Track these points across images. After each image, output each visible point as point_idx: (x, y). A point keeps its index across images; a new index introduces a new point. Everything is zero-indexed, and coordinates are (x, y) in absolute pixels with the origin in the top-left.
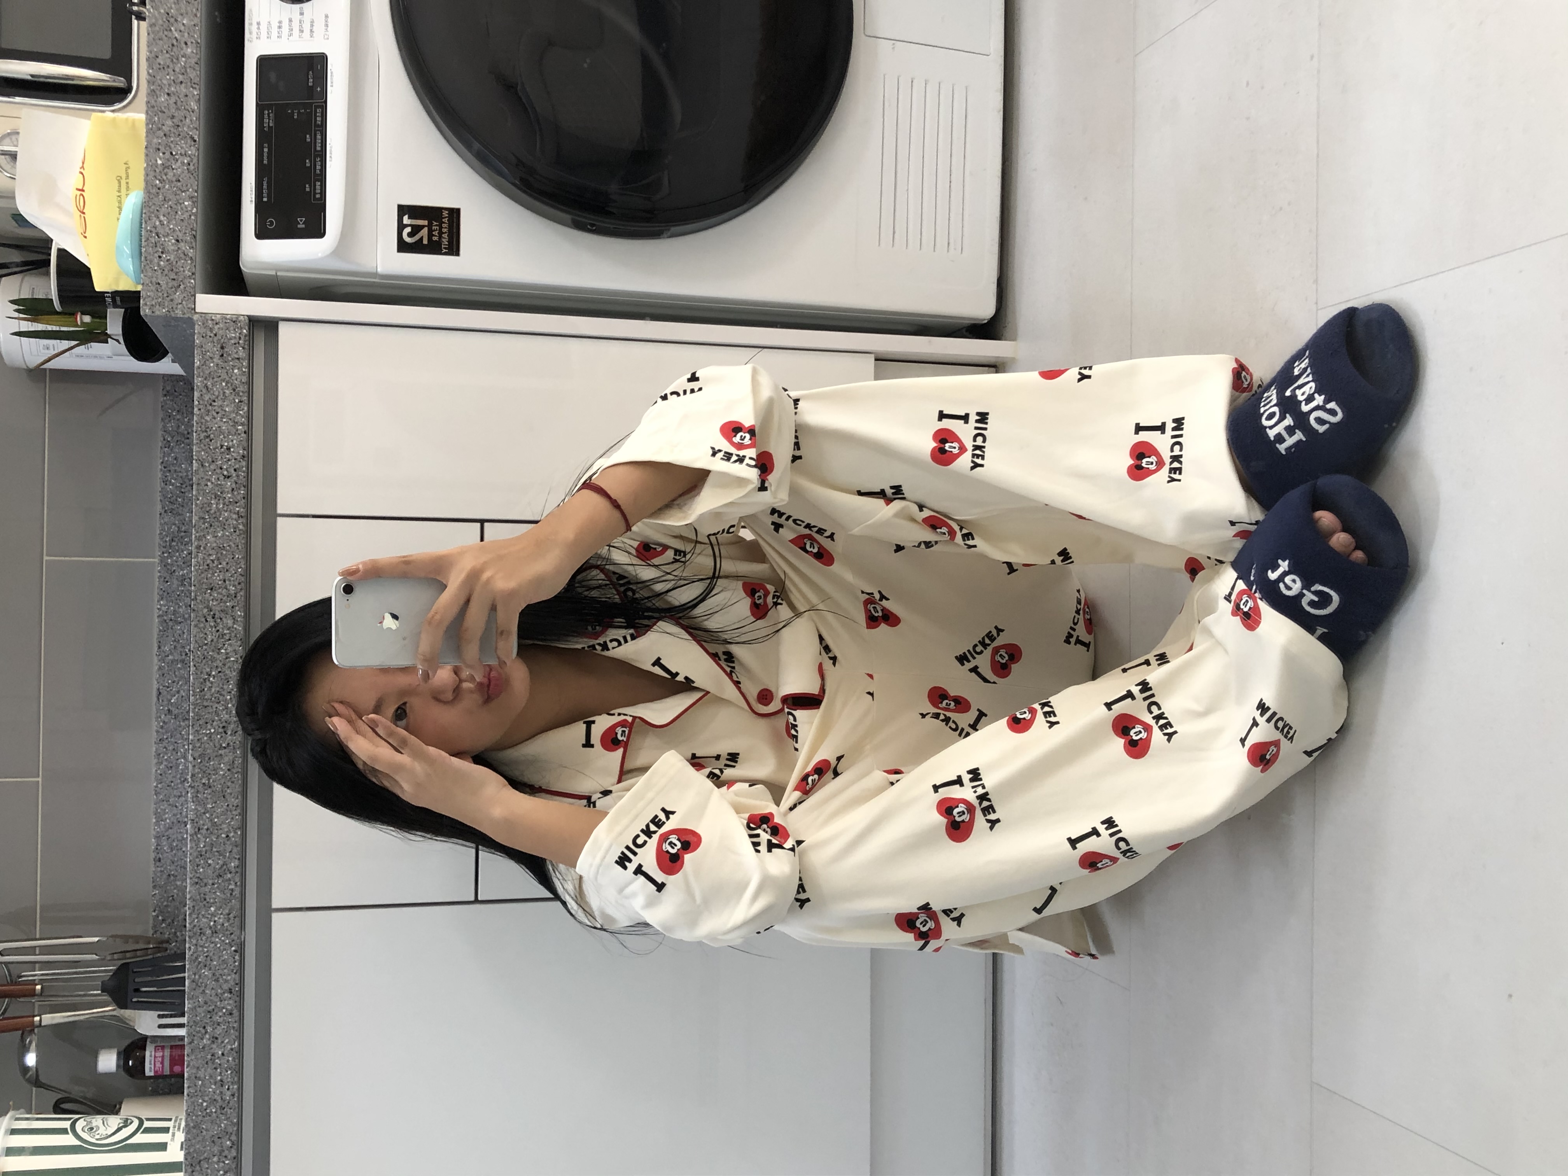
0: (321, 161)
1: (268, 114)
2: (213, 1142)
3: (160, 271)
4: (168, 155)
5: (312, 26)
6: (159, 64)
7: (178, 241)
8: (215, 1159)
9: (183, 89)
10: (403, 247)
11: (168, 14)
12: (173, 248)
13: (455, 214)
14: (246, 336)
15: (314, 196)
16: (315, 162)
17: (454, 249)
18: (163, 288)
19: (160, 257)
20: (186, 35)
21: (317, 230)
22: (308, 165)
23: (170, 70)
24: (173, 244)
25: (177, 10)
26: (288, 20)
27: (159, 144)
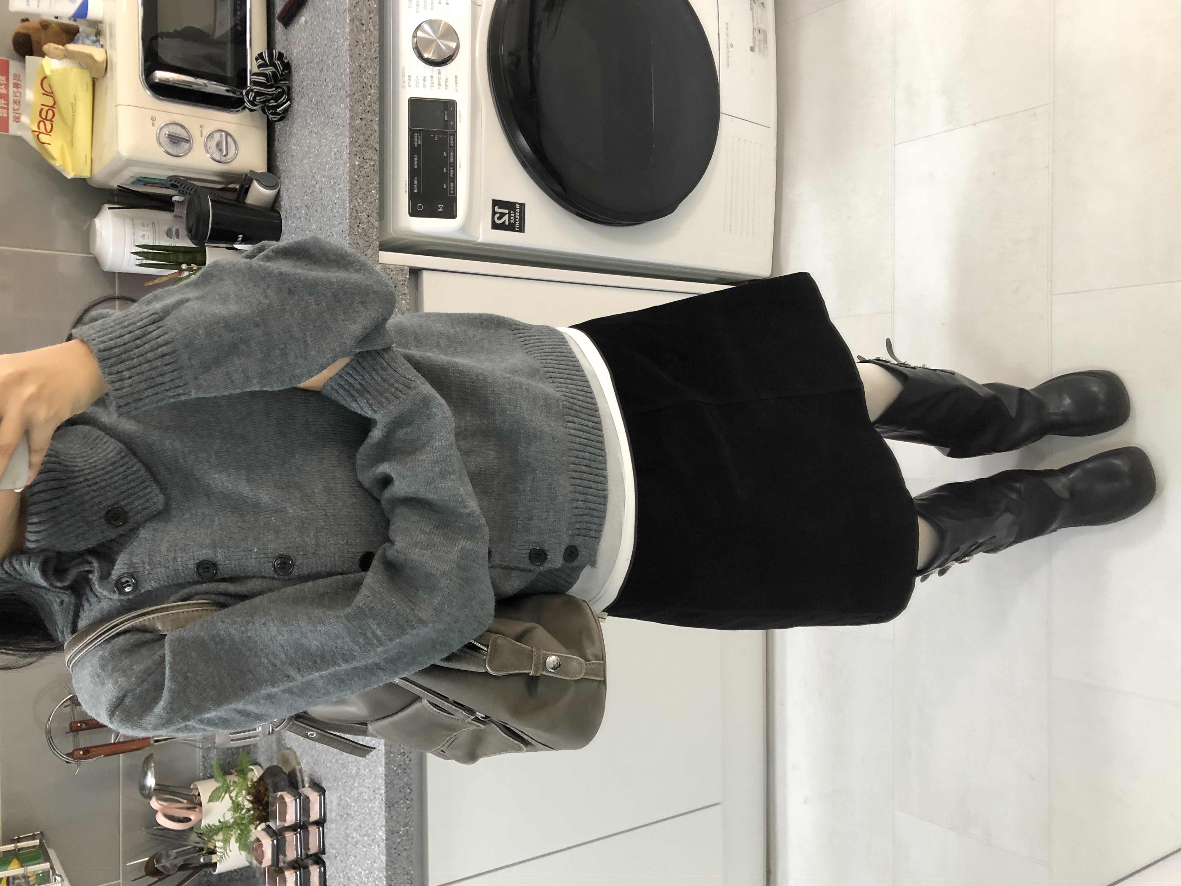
0: (454, 169)
1: (418, 136)
2: (400, 791)
3: (359, 236)
4: (362, 158)
5: (446, 82)
6: (356, 99)
7: (368, 216)
8: (402, 801)
9: (369, 116)
10: (495, 226)
11: (360, 66)
12: (365, 221)
13: (522, 206)
14: (409, 279)
15: (450, 192)
16: (450, 169)
17: (521, 230)
18: (361, 246)
19: (358, 226)
20: (371, 81)
21: (450, 213)
22: (445, 171)
23: (362, 103)
24: (366, 218)
25: (366, 64)
26: (430, 78)
27: (357, 151)
